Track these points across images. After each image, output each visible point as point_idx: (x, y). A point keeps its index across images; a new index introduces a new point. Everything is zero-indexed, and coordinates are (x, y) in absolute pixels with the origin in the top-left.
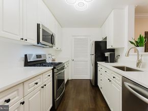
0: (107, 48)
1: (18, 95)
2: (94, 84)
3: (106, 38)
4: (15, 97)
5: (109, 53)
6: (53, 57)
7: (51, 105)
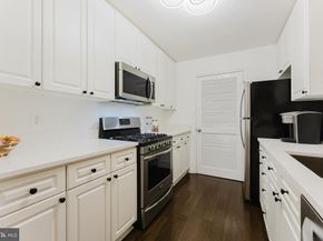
0: (292, 99)
1: (56, 185)
2: (248, 197)
3: (289, 70)
4: (50, 187)
5: (295, 114)
6: (155, 124)
7: (134, 219)
